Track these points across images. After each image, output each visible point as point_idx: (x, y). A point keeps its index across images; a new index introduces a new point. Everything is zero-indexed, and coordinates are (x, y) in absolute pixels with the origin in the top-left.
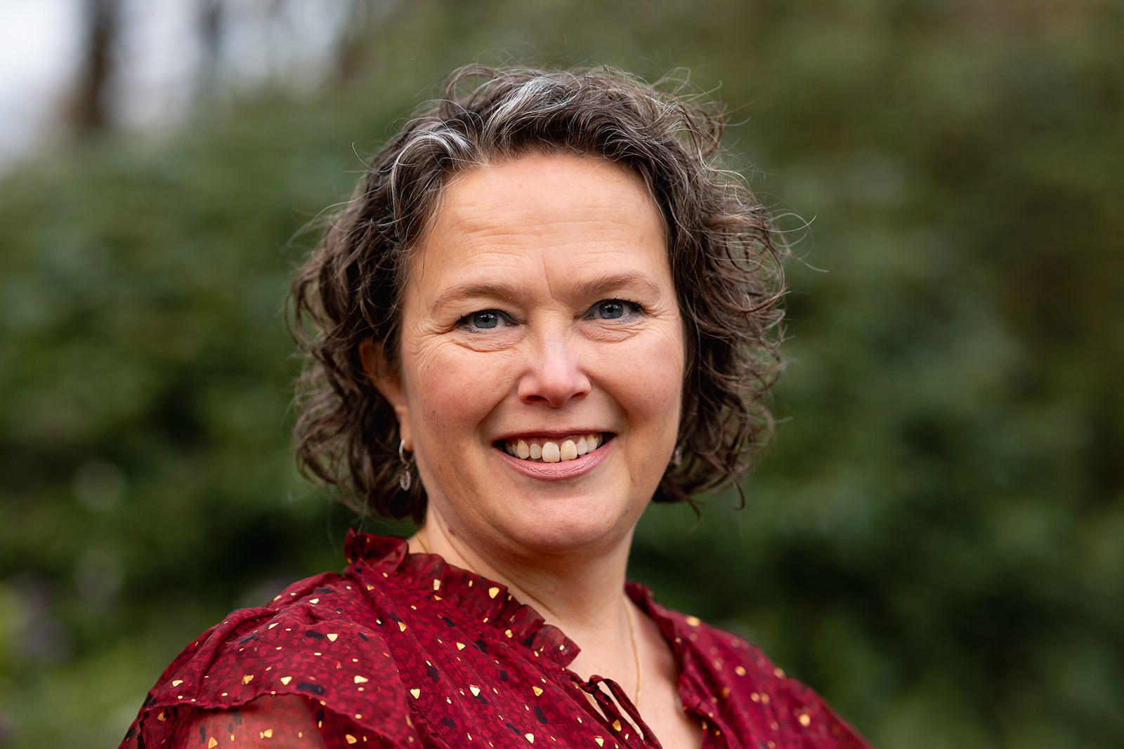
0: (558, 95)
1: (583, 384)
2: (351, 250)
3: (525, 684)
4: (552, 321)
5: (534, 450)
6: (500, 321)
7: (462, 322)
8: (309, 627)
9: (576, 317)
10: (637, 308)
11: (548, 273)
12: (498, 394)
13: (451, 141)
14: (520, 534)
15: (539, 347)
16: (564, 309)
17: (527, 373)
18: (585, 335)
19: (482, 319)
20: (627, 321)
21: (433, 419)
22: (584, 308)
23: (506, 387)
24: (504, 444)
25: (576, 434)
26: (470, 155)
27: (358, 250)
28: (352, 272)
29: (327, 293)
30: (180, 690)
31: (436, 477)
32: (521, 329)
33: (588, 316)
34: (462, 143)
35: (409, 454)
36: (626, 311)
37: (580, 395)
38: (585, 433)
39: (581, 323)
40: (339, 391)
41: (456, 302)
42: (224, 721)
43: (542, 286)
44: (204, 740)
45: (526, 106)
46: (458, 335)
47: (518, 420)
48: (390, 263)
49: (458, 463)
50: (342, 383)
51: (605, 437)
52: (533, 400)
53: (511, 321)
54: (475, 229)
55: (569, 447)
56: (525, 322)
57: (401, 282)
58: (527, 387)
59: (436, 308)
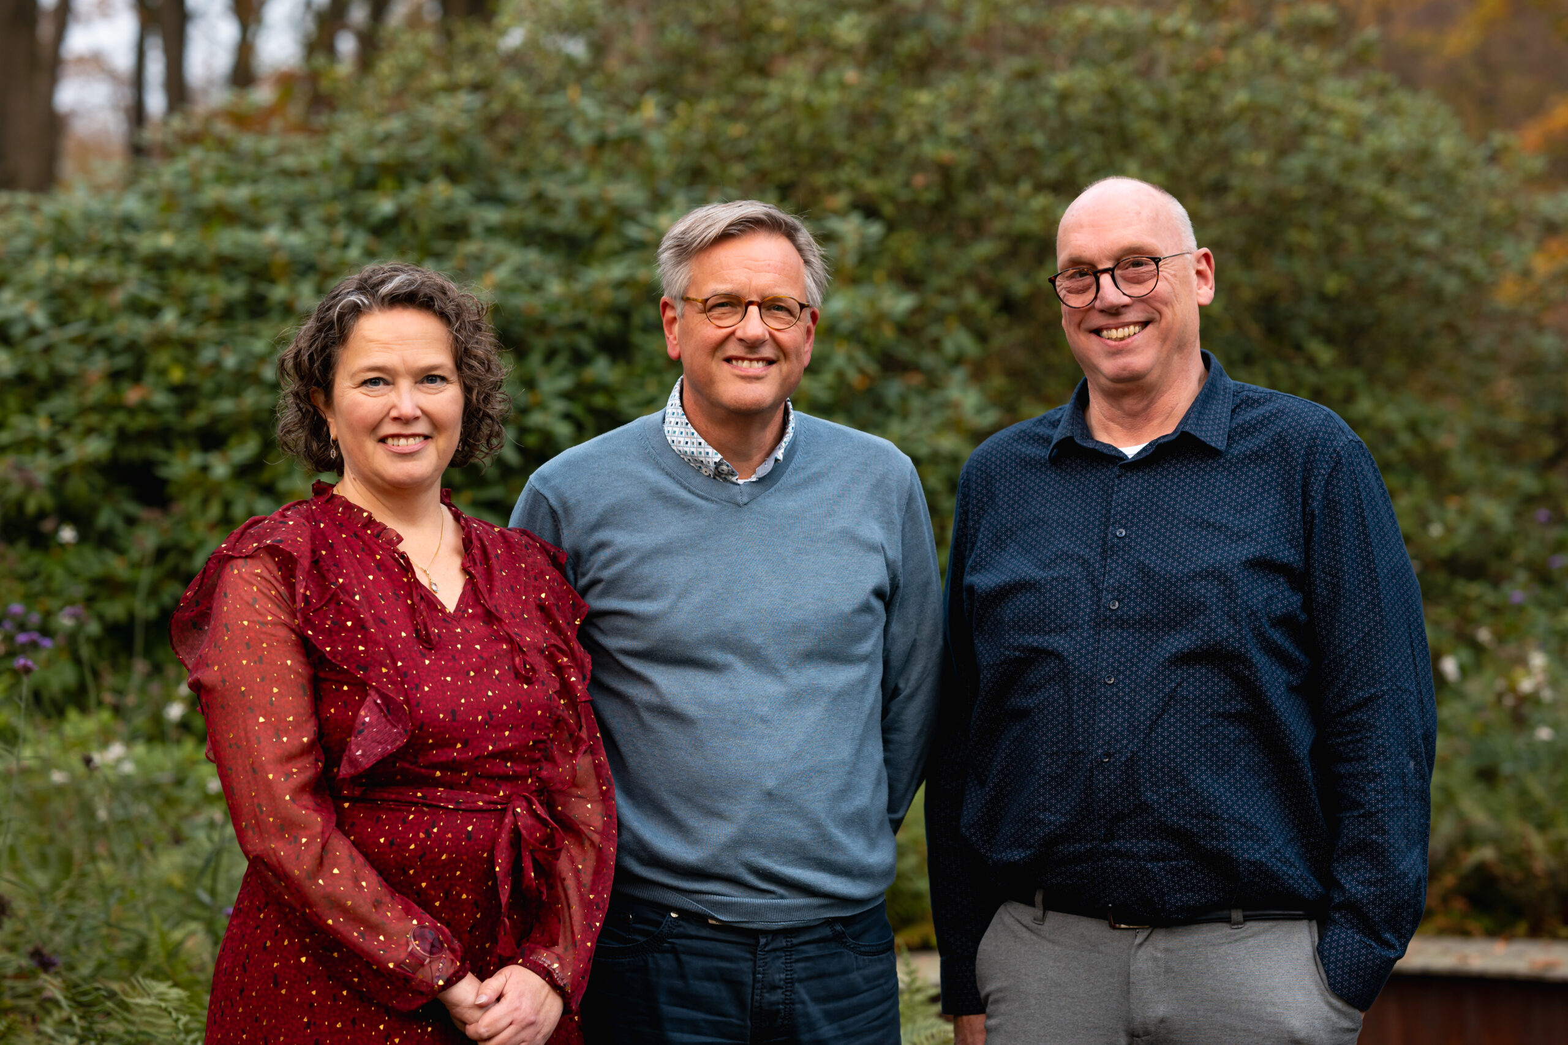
0: (411, 283)
1: (419, 413)
2: (311, 346)
3: (372, 554)
4: (405, 384)
5: (396, 442)
6: (381, 383)
7: (365, 383)
8: (281, 519)
9: (416, 383)
10: (443, 379)
11: (404, 362)
12: (381, 416)
13: (362, 301)
14: (388, 478)
15: (399, 396)
16: (410, 379)
17: (393, 407)
18: (419, 390)
19: (374, 382)
20: (438, 385)
21: (351, 427)
22: (419, 379)
23: (385, 412)
24: (383, 440)
25: (414, 436)
26: (370, 307)
27: (314, 347)
28: (311, 356)
29: (297, 365)
30: (225, 549)
31: (348, 453)
32: (391, 387)
33: (422, 382)
34: (366, 302)
35: (335, 441)
36: (438, 380)
37: (417, 418)
38: (418, 435)
39: (418, 385)
40: (300, 409)
41: (362, 374)
42: (240, 562)
43: (401, 368)
44: (232, 570)
45: (396, 288)
46: (363, 389)
47: (389, 428)
48: (330, 356)
49: (361, 447)
50: (301, 405)
51: (426, 437)
52: (396, 419)
53: (386, 383)
54: (371, 341)
55: (411, 441)
56: (393, 384)
57: (334, 364)
58: (394, 414)
59: (353, 376)
